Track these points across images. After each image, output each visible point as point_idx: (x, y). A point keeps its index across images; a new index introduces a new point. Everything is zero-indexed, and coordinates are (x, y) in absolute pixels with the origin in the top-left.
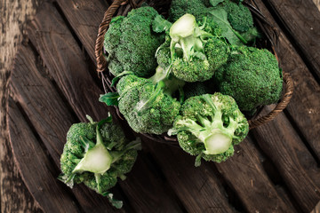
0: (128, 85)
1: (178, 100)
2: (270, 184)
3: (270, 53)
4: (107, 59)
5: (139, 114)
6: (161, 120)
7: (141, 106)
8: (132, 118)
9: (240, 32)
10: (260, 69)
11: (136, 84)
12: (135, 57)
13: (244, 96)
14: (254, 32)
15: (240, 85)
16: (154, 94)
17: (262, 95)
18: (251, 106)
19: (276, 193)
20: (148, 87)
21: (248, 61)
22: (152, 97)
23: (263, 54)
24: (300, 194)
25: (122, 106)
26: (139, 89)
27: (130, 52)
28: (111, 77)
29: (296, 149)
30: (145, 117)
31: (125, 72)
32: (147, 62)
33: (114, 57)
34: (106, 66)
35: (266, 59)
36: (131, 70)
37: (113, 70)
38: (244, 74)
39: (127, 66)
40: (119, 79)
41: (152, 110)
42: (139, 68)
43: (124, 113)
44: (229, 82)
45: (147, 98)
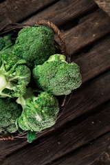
0: (25, 124)
1: (40, 94)
2: (77, 27)
3: (22, 30)
4: (6, 132)
5: (44, 120)
6: (50, 107)
7: (38, 118)
8: (45, 125)
9: (4, 46)
10: (30, 39)
11: (24, 118)
12: (8, 115)
13: (45, 52)
14: (6, 38)
15: (38, 54)
16: (33, 109)
17: (47, 41)
18: (52, 48)
19: (83, 23)
20: (28, 111)
21: (23, 46)
22: (34, 110)
23: (21, 35)
24: (84, 9)
25: (37, 129)
26: (28, 117)
27: (4, 117)
28: (17, 132)
29: (57, 9)
30: (46, 116)
31: (16, 123)
32: (12, 108)
33: (5, 128)
34: (10, 134)
35: (25, 34)
36: (15, 119)
37: (13, 130)
38: (31, 50)
39: (12, 121)
40: (19, 128)
41: (43, 111)
42: (15, 113)
43: (42, 129)
44: (35, 60)
45: (34, 113)
